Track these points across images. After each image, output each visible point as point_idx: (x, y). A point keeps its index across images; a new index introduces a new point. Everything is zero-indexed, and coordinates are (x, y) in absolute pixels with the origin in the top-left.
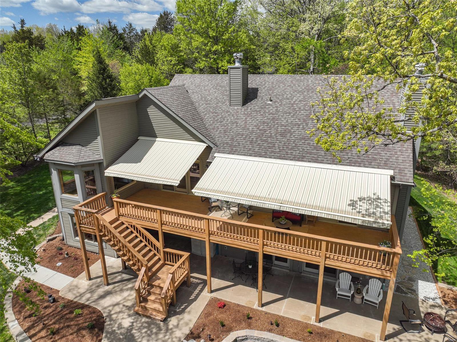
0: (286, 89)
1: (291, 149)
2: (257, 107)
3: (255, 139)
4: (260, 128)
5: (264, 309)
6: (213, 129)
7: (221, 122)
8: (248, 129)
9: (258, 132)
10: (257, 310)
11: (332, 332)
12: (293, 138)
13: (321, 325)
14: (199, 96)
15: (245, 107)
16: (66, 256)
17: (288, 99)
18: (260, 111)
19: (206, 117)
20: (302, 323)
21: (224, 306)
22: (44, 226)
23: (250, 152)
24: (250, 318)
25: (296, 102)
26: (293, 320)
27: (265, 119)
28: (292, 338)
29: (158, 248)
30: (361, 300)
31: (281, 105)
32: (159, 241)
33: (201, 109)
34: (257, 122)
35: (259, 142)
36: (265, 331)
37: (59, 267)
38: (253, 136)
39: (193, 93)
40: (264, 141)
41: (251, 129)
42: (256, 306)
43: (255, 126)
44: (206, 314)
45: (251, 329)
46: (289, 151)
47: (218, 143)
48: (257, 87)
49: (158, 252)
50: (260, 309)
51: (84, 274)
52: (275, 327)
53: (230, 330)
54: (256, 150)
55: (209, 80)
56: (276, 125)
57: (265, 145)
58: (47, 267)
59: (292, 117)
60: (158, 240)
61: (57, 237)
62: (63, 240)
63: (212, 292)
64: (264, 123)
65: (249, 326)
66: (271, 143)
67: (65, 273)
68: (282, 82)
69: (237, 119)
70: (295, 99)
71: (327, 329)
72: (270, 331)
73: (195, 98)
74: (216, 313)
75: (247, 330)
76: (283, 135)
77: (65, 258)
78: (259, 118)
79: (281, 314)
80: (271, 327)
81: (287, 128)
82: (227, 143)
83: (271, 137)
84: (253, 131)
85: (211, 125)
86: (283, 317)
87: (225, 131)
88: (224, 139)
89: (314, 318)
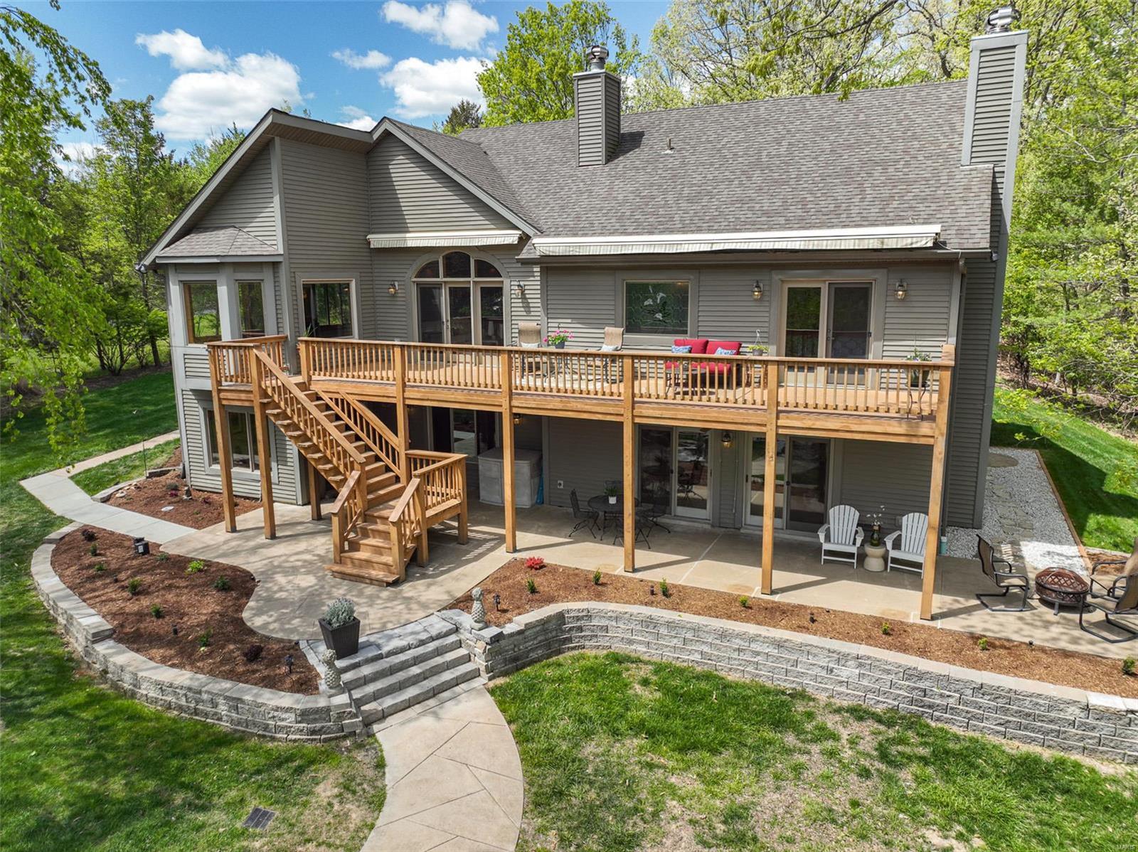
0: (706, 127)
2: (637, 163)
3: (628, 214)
4: (642, 194)
5: (637, 575)
6: (537, 206)
7: (555, 194)
8: (615, 198)
9: (638, 200)
10: (621, 576)
11: (802, 607)
12: (716, 203)
13: (777, 598)
14: (512, 158)
15: (612, 165)
16: (185, 497)
17: (709, 142)
18: (644, 169)
19: (522, 190)
20: (730, 595)
21: (542, 567)
22: (144, 456)
24: (601, 584)
25: (728, 146)
26: (707, 591)
27: (656, 178)
28: (700, 614)
29: (393, 450)
30: (881, 561)
31: (693, 154)
32: (397, 435)
33: (512, 178)
34: (636, 185)
35: (638, 217)
36: (635, 603)
37: (166, 513)
38: (626, 210)
39: (499, 154)
40: (651, 213)
42: (617, 571)
43: (632, 192)
45: (601, 600)
46: (706, 225)
47: (545, 228)
48: (641, 130)
49: (394, 462)
50: (629, 575)
51: (223, 526)
52: (660, 597)
53: (550, 599)
55: (536, 131)
56: (680, 187)
57: (651, 220)
58: (141, 512)
59: (718, 169)
60: (394, 430)
61: (169, 471)
62: (184, 477)
63: (515, 551)
64: (652, 185)
65: (599, 597)
66: (664, 215)
67: (181, 522)
68: (699, 118)
69: (593, 185)
70: (725, 140)
71: (789, 604)
72: (648, 603)
73: (503, 162)
74: (520, 576)
75: (592, 602)
76: (693, 200)
77: (182, 501)
78: (642, 178)
79: (680, 581)
80: (652, 598)
81: (703, 188)
82: (565, 226)
83: (665, 205)
84: (626, 201)
85: (532, 201)
86: (684, 587)
87: (562, 208)
88: (559, 220)
89: (758, 588)
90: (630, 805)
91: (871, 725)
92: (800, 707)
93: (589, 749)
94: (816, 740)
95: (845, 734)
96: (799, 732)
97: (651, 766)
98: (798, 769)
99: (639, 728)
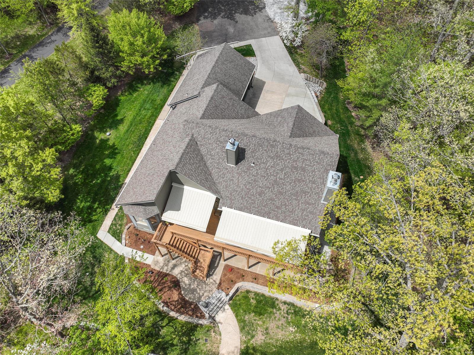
0: (263, 153)
1: (264, 206)
2: (245, 168)
3: (244, 196)
4: (247, 187)
5: (250, 270)
6: (219, 183)
7: (223, 178)
9: (246, 190)
10: (247, 271)
12: (266, 198)
14: (206, 149)
15: (237, 166)
16: (142, 240)
17: (264, 163)
18: (247, 172)
19: (213, 172)
20: (266, 277)
21: (232, 269)
22: (118, 217)
23: (242, 205)
24: (243, 276)
25: (269, 168)
26: (262, 275)
27: (250, 179)
31: (259, 169)
33: (208, 163)
34: (245, 181)
35: (247, 198)
36: (250, 282)
37: (143, 249)
38: (243, 193)
39: (201, 145)
40: (249, 198)
41: (241, 187)
42: (246, 269)
43: (244, 185)
44: (224, 275)
46: (263, 208)
48: (244, 147)
50: (248, 270)
53: (235, 283)
54: (245, 205)
56: (257, 186)
57: (250, 201)
58: (137, 249)
59: (266, 180)
61: (131, 226)
63: (225, 260)
65: (243, 280)
66: (253, 200)
67: (149, 253)
69: (233, 177)
70: (268, 164)
72: (252, 282)
73: (203, 150)
74: (228, 274)
75: (242, 282)
76: (260, 195)
78: (246, 177)
79: (257, 272)
80: (253, 280)
81: (262, 189)
82: (228, 197)
83: (253, 195)
84: (243, 189)
85: (217, 180)
86: (258, 274)
87: (226, 187)
88: (226, 193)
89: (271, 273)
90: (253, 329)
91: (286, 305)
92: (276, 303)
93: (247, 317)
94: (278, 310)
95: (282, 308)
96: (276, 308)
97: (255, 320)
98: (275, 318)
99: (253, 311)
